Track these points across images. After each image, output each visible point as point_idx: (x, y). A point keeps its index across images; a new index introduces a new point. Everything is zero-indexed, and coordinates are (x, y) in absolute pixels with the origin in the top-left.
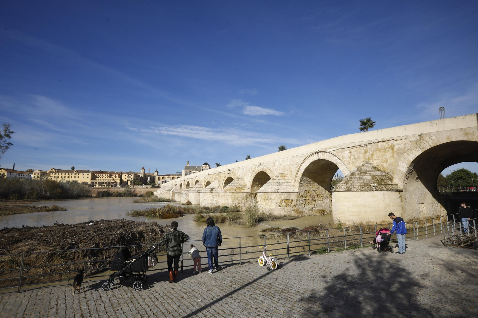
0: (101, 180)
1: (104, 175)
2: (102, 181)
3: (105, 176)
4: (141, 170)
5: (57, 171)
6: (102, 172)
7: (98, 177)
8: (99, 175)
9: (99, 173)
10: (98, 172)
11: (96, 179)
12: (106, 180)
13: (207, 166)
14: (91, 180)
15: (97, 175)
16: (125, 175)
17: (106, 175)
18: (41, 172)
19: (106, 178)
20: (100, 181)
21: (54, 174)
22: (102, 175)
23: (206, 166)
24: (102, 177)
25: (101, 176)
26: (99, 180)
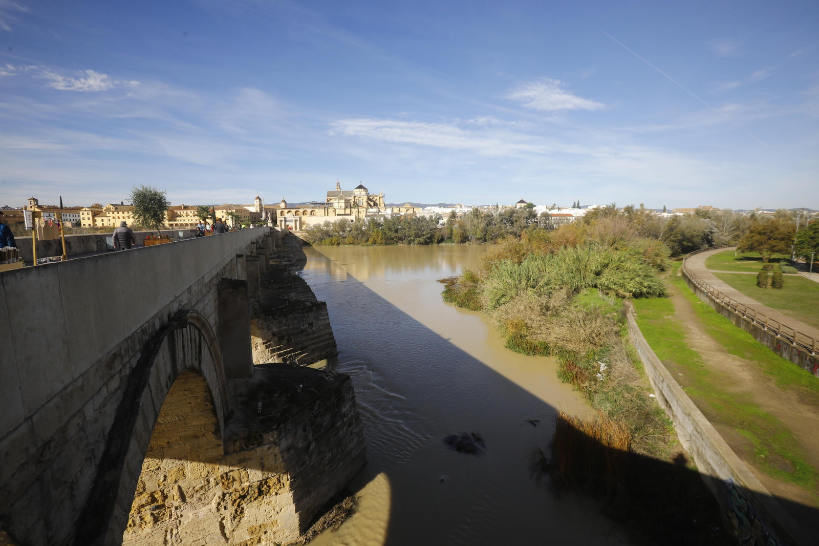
0: (184, 221)
1: (189, 212)
2: (187, 222)
3: (191, 214)
4: (255, 201)
5: (116, 209)
6: (186, 208)
7: (181, 216)
8: (182, 212)
9: (181, 209)
10: (179, 208)
11: (178, 218)
12: (192, 220)
13: (363, 190)
14: (170, 221)
15: (179, 213)
16: (222, 212)
17: (192, 212)
18: (91, 211)
19: (193, 218)
20: (182, 222)
21: (111, 213)
22: (185, 212)
23: (360, 190)
24: (187, 216)
25: (184, 215)
26: (181, 220)
